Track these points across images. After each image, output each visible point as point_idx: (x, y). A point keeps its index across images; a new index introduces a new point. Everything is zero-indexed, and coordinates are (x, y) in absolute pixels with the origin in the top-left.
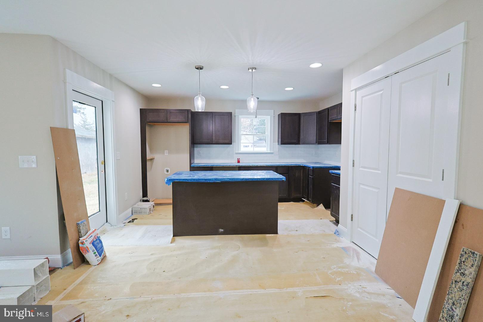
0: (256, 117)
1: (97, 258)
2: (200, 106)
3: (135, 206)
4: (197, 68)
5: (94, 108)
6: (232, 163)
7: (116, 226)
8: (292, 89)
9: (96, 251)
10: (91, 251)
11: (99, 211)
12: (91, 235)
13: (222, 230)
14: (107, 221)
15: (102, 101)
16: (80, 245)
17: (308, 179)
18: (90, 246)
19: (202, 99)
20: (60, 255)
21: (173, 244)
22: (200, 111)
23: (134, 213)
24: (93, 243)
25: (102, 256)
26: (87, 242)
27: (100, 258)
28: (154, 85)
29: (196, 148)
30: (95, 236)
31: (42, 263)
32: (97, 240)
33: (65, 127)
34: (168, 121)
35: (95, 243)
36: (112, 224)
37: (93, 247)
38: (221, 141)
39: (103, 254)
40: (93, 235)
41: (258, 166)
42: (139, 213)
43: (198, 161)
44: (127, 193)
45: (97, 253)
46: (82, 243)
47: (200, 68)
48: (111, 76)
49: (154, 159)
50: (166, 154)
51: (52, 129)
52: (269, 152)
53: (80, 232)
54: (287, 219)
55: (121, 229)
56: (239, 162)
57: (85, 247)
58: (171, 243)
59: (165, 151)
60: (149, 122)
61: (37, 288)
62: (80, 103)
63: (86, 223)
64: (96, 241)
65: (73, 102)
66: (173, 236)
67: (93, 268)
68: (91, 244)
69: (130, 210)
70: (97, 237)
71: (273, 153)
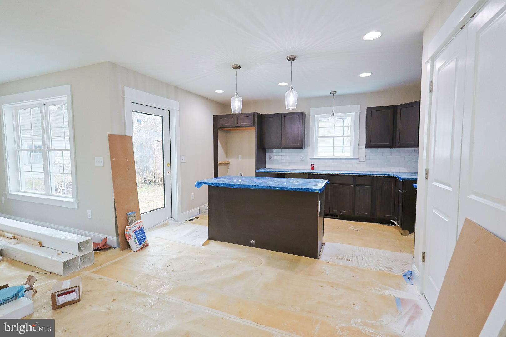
0: (333, 115)
1: (136, 245)
2: (237, 108)
3: (202, 206)
4: (233, 68)
5: (161, 117)
6: (305, 170)
7: (178, 222)
8: (369, 74)
9: (136, 239)
10: (133, 238)
11: (164, 206)
12: (135, 225)
13: (253, 242)
14: (172, 216)
15: (169, 111)
16: (126, 232)
17: (399, 195)
18: (133, 234)
19: (239, 100)
20: (115, 238)
21: (204, 247)
22: (237, 112)
23: (201, 212)
24: (135, 232)
25: (142, 245)
26: (130, 230)
27: (139, 246)
28: (217, 91)
29: (268, 153)
30: (140, 226)
31: (87, 241)
32: (140, 230)
33: (123, 134)
34: (237, 126)
35: (137, 233)
36: (176, 220)
37: (135, 235)
38: (291, 145)
39: (143, 243)
40: (138, 225)
41: (330, 174)
42: (204, 213)
43: (270, 167)
44: (193, 194)
45: (137, 241)
46: (127, 230)
47: (237, 67)
48: (176, 88)
49: (229, 163)
50: (240, 158)
51: (110, 136)
52: (353, 158)
53: (129, 222)
54: (349, 244)
55: (179, 225)
56: (312, 169)
57: (128, 234)
58: (203, 245)
59: (239, 156)
60: (220, 128)
61: (81, 259)
62: (145, 114)
63: (135, 214)
64: (138, 231)
65: (133, 112)
66: (209, 239)
67: (133, 252)
68: (134, 233)
69: (198, 209)
70: (142, 228)
71: (357, 159)
